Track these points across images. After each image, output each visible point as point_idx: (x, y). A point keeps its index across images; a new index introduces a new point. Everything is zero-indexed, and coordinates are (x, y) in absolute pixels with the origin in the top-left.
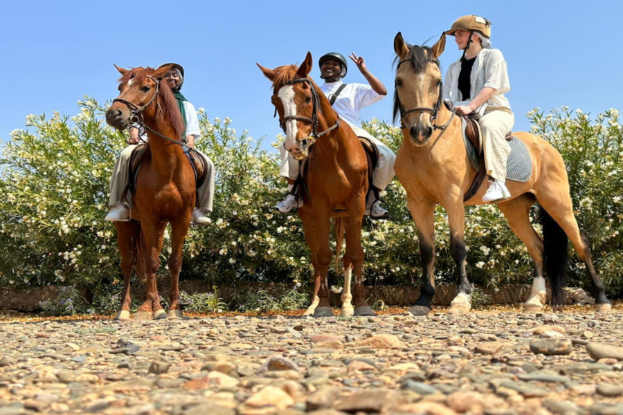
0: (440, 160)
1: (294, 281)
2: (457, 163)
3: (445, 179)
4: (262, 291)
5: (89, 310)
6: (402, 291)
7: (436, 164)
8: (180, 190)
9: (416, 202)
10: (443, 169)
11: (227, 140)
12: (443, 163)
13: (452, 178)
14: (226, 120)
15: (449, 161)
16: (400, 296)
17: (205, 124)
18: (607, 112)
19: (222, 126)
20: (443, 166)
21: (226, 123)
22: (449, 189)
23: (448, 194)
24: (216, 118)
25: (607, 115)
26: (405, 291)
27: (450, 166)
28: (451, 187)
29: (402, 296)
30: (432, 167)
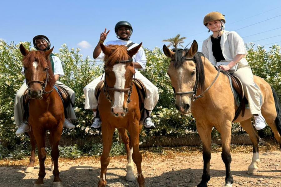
0: (221, 107)
1: (117, 139)
2: (230, 107)
3: (223, 117)
4: (100, 145)
5: (9, 155)
6: (170, 139)
7: (219, 110)
8: (54, 114)
9: (203, 128)
10: (223, 112)
11: (78, 60)
12: (222, 109)
13: (227, 117)
14: (78, 49)
15: (226, 108)
16: (170, 141)
17: (66, 52)
18: (273, 46)
19: (75, 52)
20: (223, 110)
21: (78, 51)
22: (225, 123)
23: (224, 125)
24: (72, 48)
25: (273, 47)
26: (172, 139)
27: (227, 110)
28: (226, 122)
29: (171, 142)
30: (216, 111)
